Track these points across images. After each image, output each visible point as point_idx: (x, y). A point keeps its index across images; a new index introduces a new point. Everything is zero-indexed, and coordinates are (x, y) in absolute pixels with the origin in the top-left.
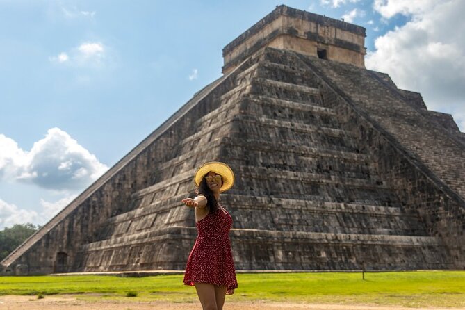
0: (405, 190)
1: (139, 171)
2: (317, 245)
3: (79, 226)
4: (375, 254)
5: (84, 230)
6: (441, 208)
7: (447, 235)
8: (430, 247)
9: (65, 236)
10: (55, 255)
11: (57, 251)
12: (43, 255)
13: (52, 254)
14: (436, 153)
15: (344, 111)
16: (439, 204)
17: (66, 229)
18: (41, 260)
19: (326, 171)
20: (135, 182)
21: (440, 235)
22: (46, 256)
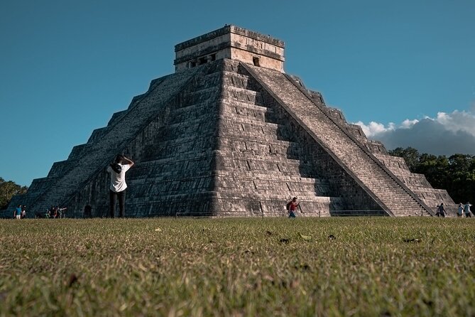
0: (321, 167)
1: (137, 146)
2: (281, 202)
3: (99, 187)
4: (310, 207)
5: (102, 189)
6: (343, 180)
7: (347, 196)
8: (337, 203)
9: (90, 194)
10: (84, 208)
11: (85, 205)
12: (76, 208)
13: (82, 207)
14: (337, 143)
15: (280, 111)
16: (342, 177)
17: (91, 189)
18: (75, 211)
19: (275, 154)
20: (135, 155)
21: (342, 196)
22: (78, 209)
